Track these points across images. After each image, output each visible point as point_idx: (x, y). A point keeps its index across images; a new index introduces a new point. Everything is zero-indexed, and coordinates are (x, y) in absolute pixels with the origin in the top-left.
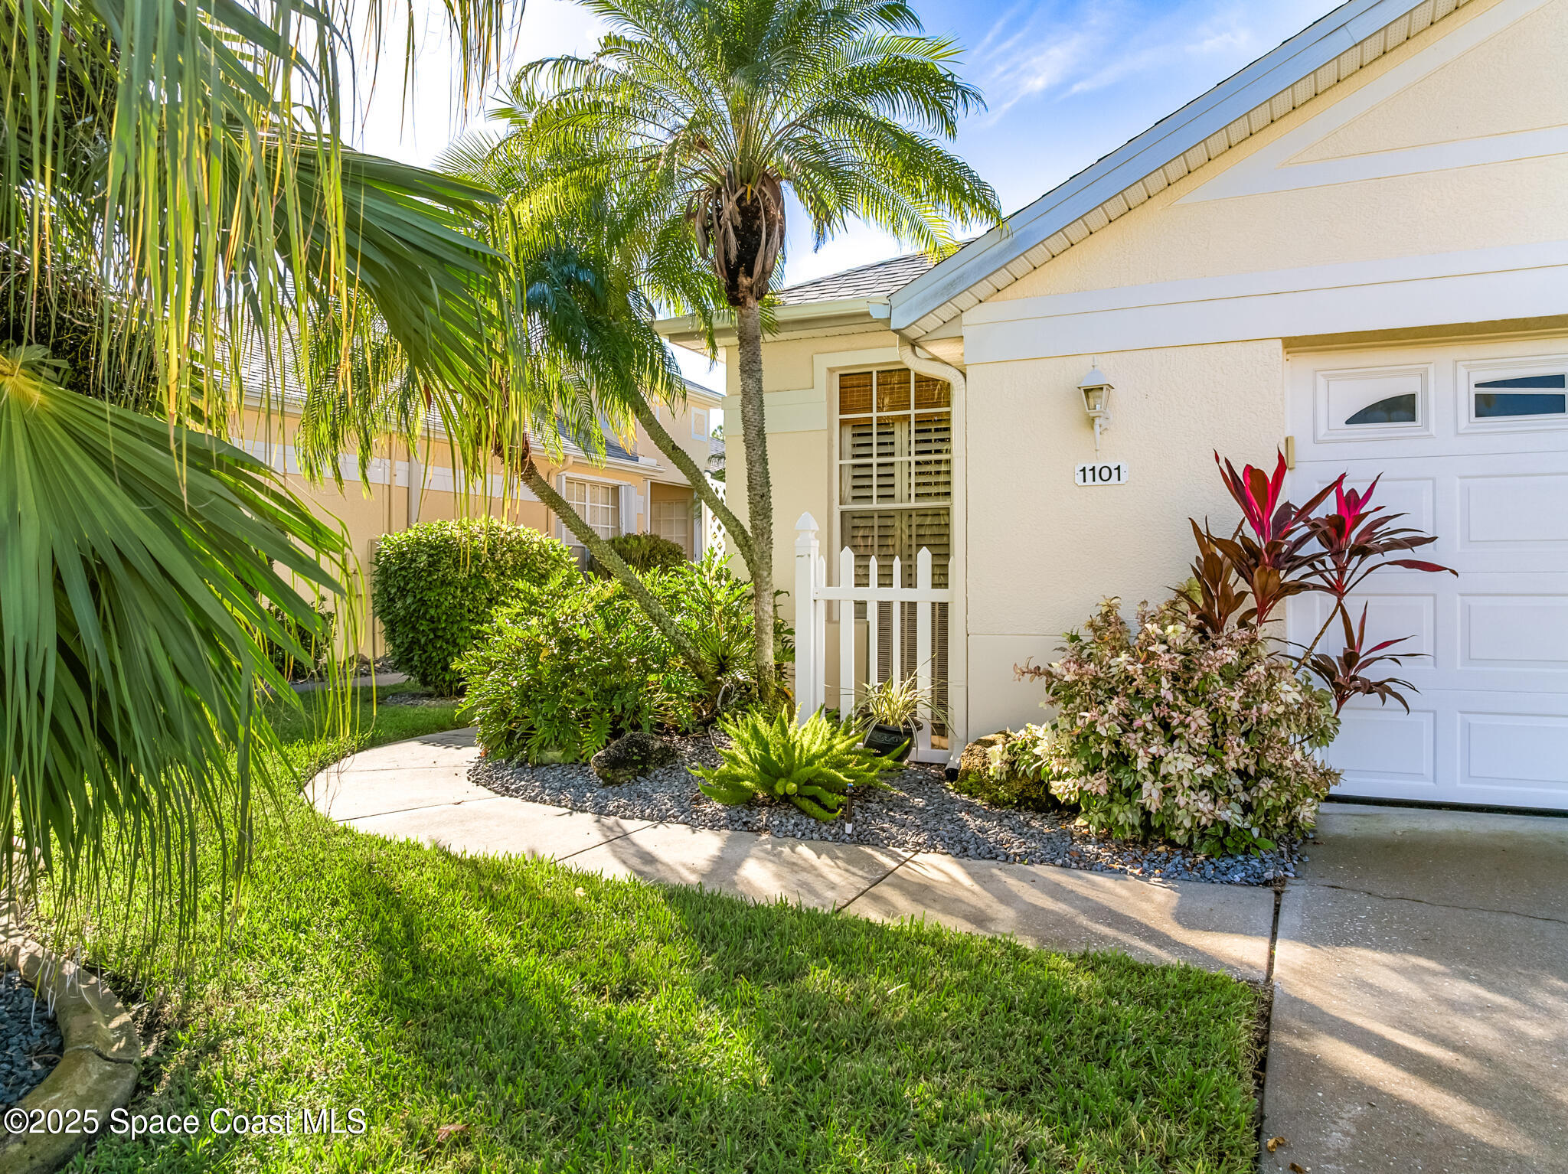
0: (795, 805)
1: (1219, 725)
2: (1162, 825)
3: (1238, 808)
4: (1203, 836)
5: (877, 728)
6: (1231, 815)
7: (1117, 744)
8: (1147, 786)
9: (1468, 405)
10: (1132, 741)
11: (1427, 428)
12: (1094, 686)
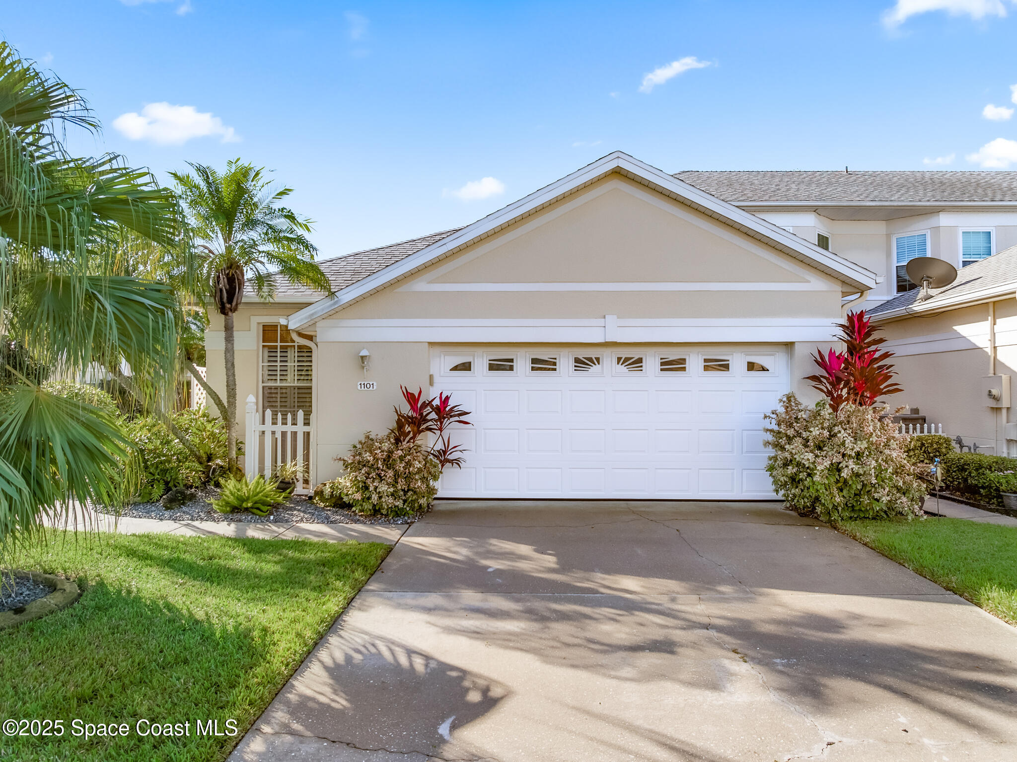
0: (250, 512)
1: (397, 476)
2: (379, 508)
3: (401, 501)
4: (391, 511)
5: (281, 482)
6: (399, 503)
7: (365, 483)
8: (373, 496)
9: (486, 367)
10: (369, 481)
11: (474, 374)
12: (359, 464)
